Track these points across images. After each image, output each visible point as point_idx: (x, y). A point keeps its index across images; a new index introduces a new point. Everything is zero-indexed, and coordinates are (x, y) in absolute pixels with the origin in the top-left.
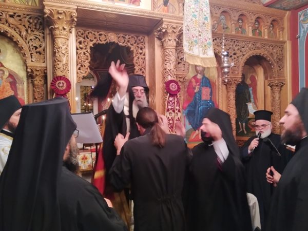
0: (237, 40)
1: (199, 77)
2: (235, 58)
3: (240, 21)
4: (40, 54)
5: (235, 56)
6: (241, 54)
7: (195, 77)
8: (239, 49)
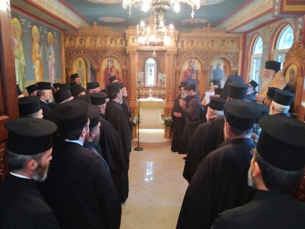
0: (208, 52)
1: (191, 69)
3: (212, 41)
4: (125, 64)
5: (207, 59)
6: (211, 58)
7: (188, 69)
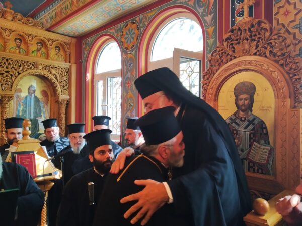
0: (10, 59)
2: (7, 76)
3: (18, 41)
5: (8, 74)
6: (16, 72)
8: (13, 67)
